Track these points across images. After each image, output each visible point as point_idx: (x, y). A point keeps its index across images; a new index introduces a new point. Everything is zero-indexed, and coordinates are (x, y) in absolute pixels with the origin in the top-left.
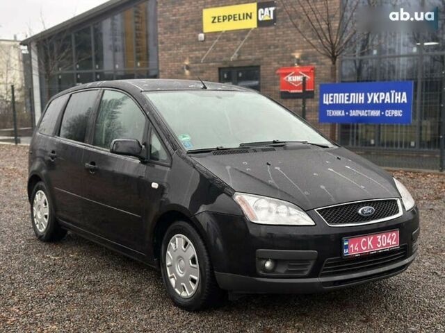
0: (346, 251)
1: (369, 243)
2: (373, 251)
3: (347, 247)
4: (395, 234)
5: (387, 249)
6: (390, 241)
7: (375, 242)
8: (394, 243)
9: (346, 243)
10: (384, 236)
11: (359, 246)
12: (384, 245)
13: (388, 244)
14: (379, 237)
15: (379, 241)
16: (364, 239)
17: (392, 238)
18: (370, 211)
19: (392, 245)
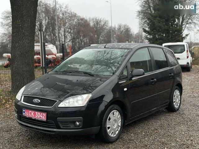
0: (24, 114)
1: (32, 114)
2: (33, 118)
3: (24, 112)
4: (45, 114)
5: (40, 119)
6: (42, 116)
7: (35, 114)
8: (43, 118)
9: (24, 111)
10: (39, 113)
11: (28, 113)
12: (39, 117)
13: (40, 117)
14: (37, 113)
15: (36, 114)
16: (30, 112)
17: (43, 115)
18: (37, 101)
19: (42, 118)
